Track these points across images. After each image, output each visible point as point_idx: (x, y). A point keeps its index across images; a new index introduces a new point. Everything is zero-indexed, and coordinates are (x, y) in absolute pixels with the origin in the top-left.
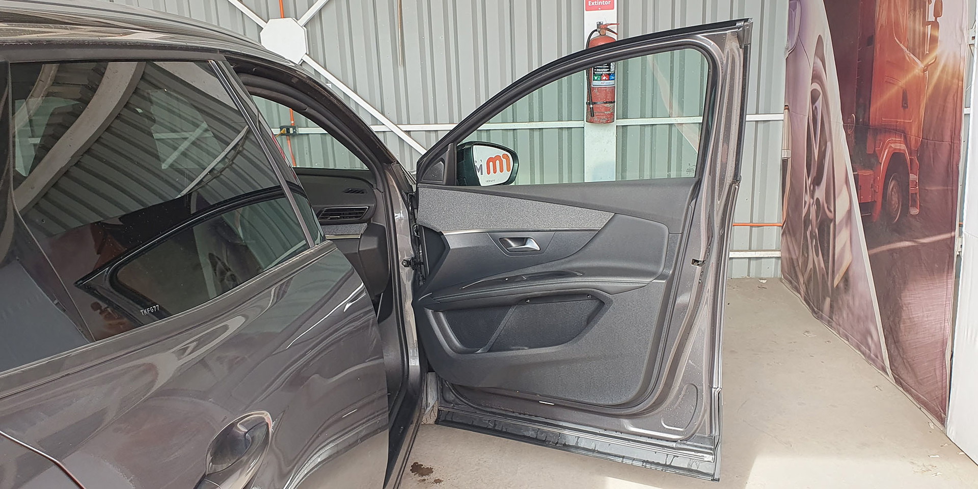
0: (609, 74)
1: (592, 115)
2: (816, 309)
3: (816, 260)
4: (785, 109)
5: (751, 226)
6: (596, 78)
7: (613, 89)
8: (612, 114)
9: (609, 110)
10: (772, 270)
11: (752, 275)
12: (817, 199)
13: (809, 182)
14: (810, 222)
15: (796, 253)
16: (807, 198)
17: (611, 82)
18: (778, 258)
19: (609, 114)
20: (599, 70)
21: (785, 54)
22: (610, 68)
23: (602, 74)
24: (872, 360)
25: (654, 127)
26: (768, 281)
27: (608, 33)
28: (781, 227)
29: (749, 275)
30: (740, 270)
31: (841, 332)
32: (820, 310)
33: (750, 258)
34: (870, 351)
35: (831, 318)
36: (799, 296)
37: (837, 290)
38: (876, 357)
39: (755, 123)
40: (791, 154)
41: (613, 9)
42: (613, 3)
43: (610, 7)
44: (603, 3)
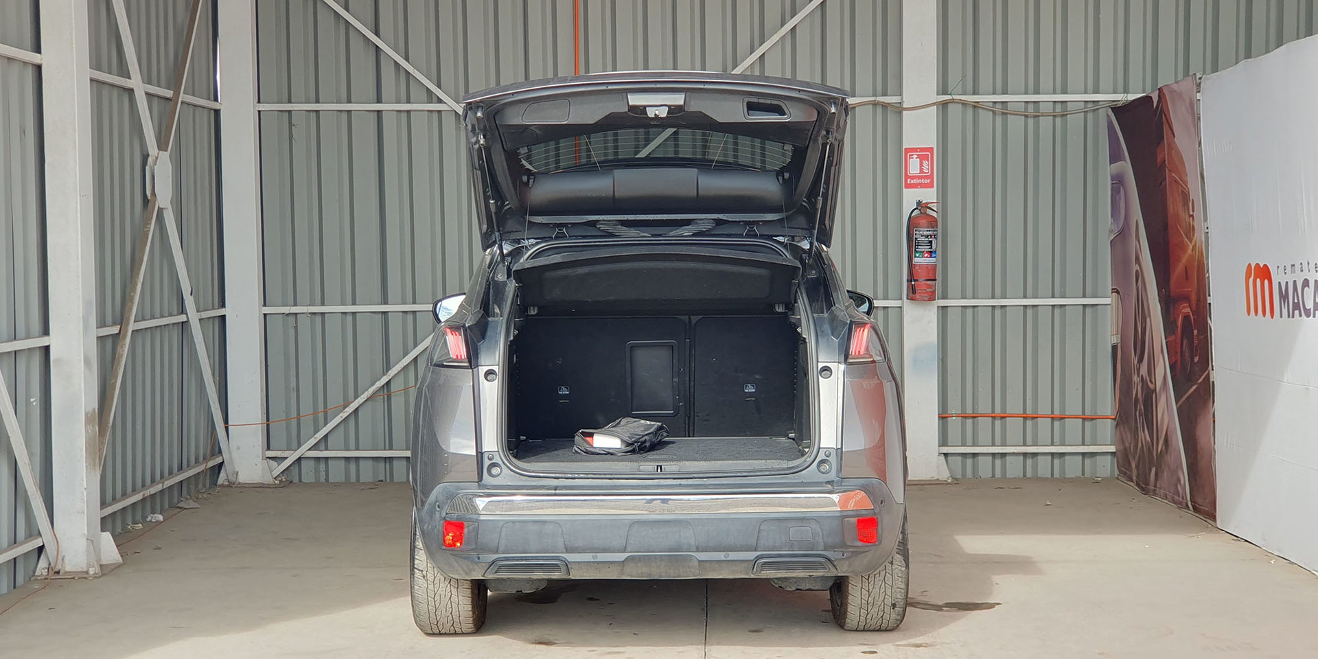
0: (931, 252)
1: (914, 292)
2: (1144, 486)
3: (1144, 436)
4: (1113, 292)
5: (1084, 419)
6: (917, 255)
7: (934, 267)
8: (934, 292)
9: (931, 288)
10: (1108, 468)
11: (1088, 474)
12: (1142, 376)
13: (1136, 362)
14: (1138, 400)
15: (1128, 437)
16: (1135, 378)
17: (933, 260)
18: (1113, 453)
19: (932, 292)
20: (921, 247)
21: (1109, 236)
22: (931, 245)
23: (923, 252)
24: (1181, 503)
25: (976, 309)
26: (1103, 479)
27: (929, 212)
28: (1115, 419)
29: (1083, 474)
30: (1073, 468)
31: (1162, 494)
32: (1147, 484)
33: (1084, 454)
34: (1179, 497)
35: (1155, 486)
36: (1132, 484)
37: (1161, 455)
38: (1183, 498)
39: (1082, 307)
40: (1120, 339)
41: (932, 187)
42: (932, 181)
43: (930, 185)
44: (922, 181)
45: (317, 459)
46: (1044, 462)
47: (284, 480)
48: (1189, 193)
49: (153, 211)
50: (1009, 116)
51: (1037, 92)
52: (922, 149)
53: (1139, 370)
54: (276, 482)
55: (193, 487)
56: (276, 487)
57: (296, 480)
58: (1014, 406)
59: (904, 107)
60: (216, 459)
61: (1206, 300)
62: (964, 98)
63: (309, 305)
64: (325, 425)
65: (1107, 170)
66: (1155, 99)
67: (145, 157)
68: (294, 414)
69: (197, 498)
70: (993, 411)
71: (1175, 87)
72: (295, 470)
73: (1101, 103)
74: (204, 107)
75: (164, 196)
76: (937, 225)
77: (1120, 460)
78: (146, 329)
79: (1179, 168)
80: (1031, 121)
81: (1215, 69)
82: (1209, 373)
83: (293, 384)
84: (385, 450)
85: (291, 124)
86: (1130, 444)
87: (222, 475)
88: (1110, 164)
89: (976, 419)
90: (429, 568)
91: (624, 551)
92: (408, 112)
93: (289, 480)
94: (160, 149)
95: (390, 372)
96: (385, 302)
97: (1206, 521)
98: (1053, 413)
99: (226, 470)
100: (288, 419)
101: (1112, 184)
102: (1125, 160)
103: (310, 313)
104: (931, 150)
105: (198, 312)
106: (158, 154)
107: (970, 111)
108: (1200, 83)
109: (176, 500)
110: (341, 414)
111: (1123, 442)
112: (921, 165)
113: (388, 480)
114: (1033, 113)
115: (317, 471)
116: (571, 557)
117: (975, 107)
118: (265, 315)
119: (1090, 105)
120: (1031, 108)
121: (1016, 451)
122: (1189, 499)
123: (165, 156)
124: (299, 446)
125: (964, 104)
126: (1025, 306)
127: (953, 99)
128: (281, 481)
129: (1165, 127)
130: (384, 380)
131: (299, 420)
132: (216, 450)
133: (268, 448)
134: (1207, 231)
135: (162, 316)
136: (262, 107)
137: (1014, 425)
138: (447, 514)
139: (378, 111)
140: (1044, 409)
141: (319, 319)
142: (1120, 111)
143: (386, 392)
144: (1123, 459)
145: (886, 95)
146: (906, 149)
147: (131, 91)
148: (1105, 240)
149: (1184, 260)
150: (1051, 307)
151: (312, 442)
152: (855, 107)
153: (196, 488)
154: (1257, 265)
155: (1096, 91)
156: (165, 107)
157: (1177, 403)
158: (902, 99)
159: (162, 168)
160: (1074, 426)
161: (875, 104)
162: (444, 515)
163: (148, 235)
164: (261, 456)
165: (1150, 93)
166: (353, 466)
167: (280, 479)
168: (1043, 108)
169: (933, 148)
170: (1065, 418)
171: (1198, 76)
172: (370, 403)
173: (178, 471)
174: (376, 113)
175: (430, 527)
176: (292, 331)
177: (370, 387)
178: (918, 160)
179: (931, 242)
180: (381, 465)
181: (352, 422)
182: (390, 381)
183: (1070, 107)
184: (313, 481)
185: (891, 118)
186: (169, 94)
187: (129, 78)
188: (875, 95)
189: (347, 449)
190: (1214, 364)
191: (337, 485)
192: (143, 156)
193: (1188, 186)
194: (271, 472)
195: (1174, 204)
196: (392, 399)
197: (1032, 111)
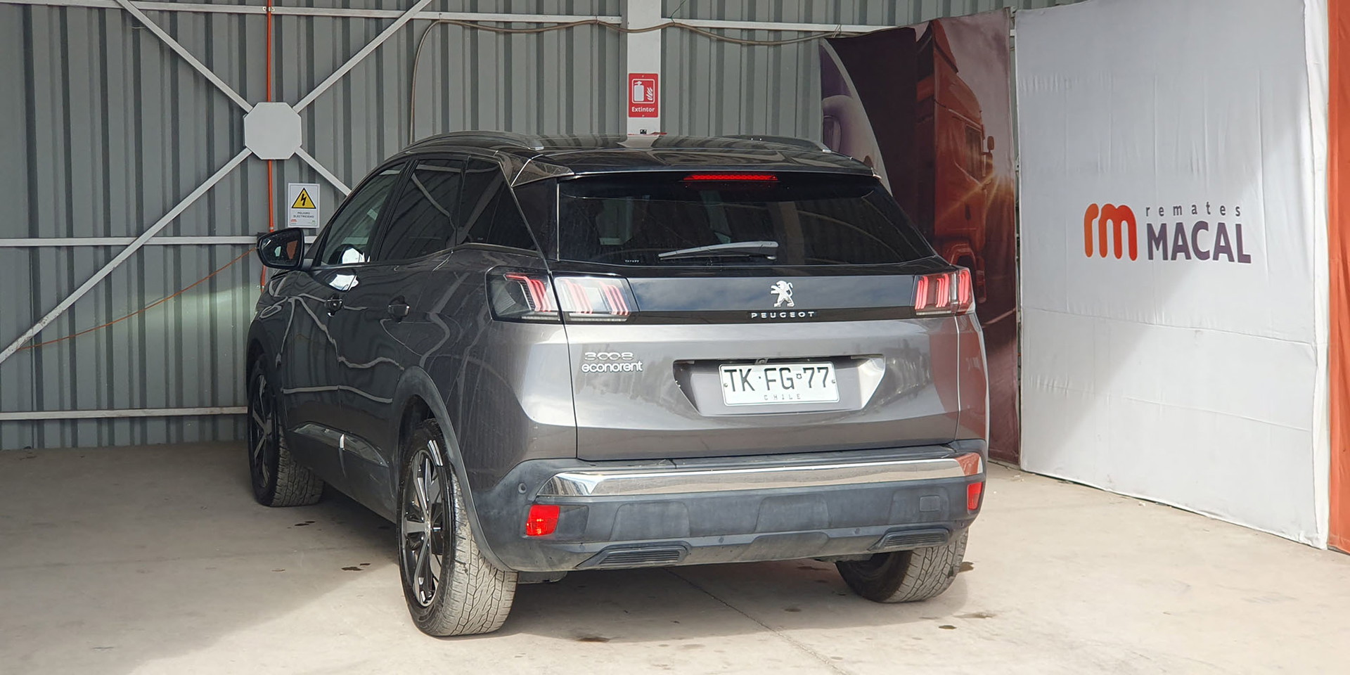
41: (657, 116)
42: (657, 110)
43: (654, 115)
44: (646, 110)
48: (981, 129)
50: (726, 43)
51: (752, 19)
52: (647, 76)
59: (629, 28)
62: (684, 22)
65: (819, 105)
66: (920, 32)
73: (813, 34)
79: (965, 105)
80: (746, 50)
82: (1012, 314)
84: (32, 411)
88: (822, 99)
90: (473, 560)
91: (753, 531)
92: (64, 8)
96: (34, 235)
101: (825, 118)
102: (847, 93)
104: (655, 76)
107: (687, 36)
112: (646, 92)
113: (37, 446)
114: (750, 40)
116: (695, 542)
117: (692, 32)
119: (802, 36)
120: (747, 36)
125: (683, 28)
127: (674, 23)
129: (939, 61)
130: (34, 331)
134: (1017, 169)
138: (538, 496)
139: (25, 5)
142: (842, 43)
143: (33, 344)
145: (604, 15)
146: (630, 74)
152: (572, 27)
154: (1109, 206)
155: (809, 22)
158: (626, 20)
161: (592, 24)
162: (532, 498)
165: (912, 25)
168: (758, 37)
169: (657, 75)
175: (504, 512)
178: (643, 86)
180: (28, 429)
182: (40, 332)
183: (784, 36)
185: (609, 41)
188: (592, 14)
190: (1021, 305)
195: (949, 141)
196: (43, 351)
197: (746, 39)
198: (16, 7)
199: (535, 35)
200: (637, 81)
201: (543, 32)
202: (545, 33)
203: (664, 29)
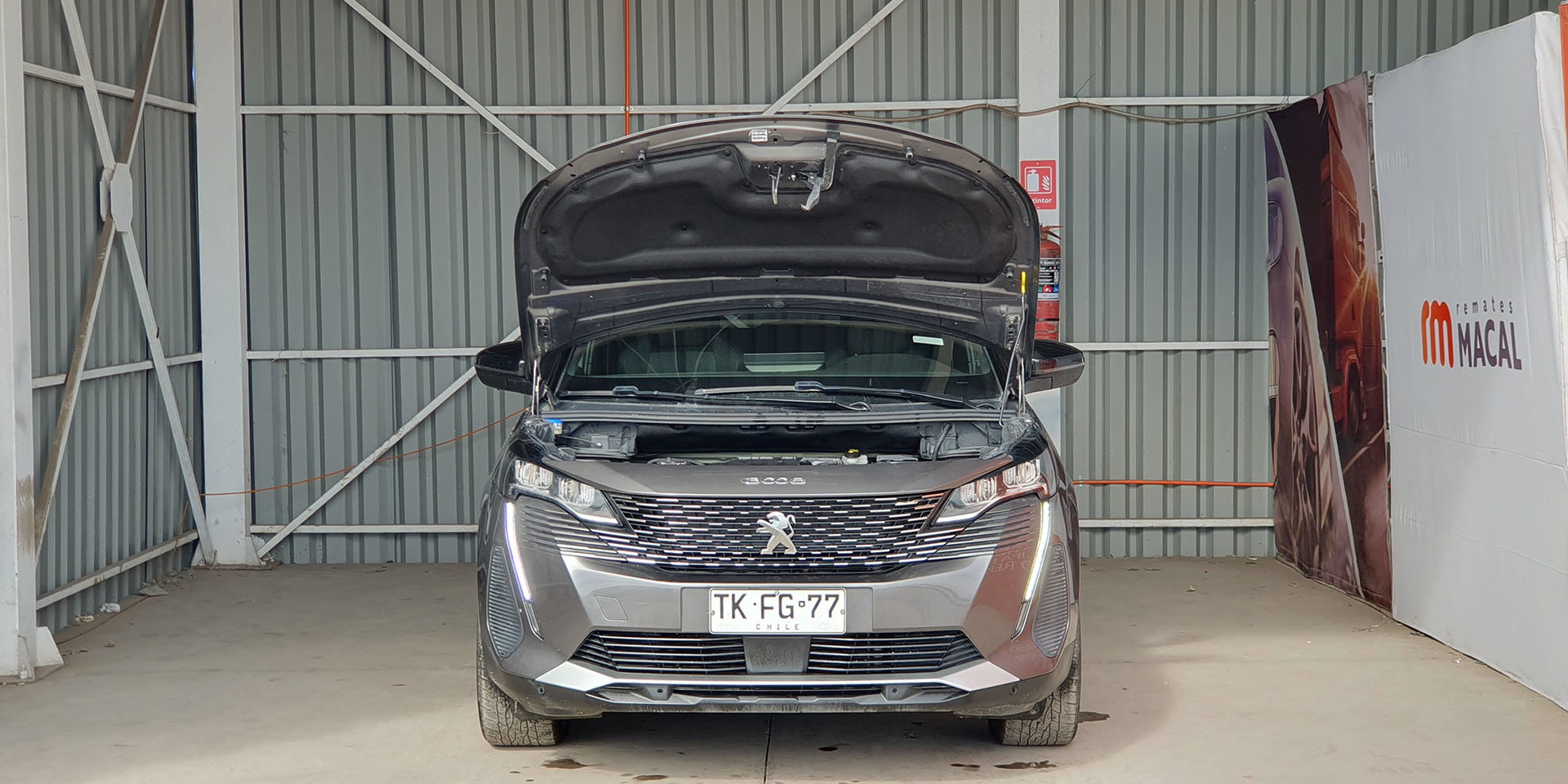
0: (1052, 286)
2: (1307, 568)
3: (1305, 507)
4: (1270, 335)
5: (1236, 487)
6: (1037, 290)
7: (1056, 305)
8: (1056, 335)
9: (1053, 329)
10: (1263, 544)
11: (1240, 553)
12: (1304, 435)
13: (1296, 418)
14: (1299, 464)
15: (1288, 509)
16: (1295, 438)
17: (1055, 295)
18: (1271, 529)
19: (1052, 334)
20: (1042, 280)
21: (1267, 268)
22: (1053, 278)
23: (1043, 286)
24: (1350, 589)
25: (1107, 354)
26: (1260, 559)
27: (1050, 238)
28: (1273, 487)
29: (1235, 553)
30: (1223, 545)
31: (1328, 578)
32: (1311, 565)
33: (1236, 529)
34: (1348, 581)
35: (1320, 568)
36: (1294, 565)
37: (1324, 531)
38: (1352, 583)
39: (1233, 352)
40: (1277, 389)
41: (1055, 208)
42: (1056, 202)
43: (1051, 206)
44: (1042, 201)
45: (312, 535)
46: (1188, 539)
47: (273, 560)
48: (1357, 215)
49: (109, 235)
50: (1146, 122)
51: (1180, 94)
52: (1042, 163)
53: (1299, 429)
54: (262, 563)
55: (160, 570)
56: (261, 569)
57: (287, 560)
58: (1153, 471)
59: (1020, 111)
60: (190, 536)
61: (1380, 343)
62: (1092, 101)
63: (304, 350)
64: (322, 495)
65: (1264, 187)
66: (1320, 102)
67: (99, 171)
68: (285, 481)
69: (165, 583)
70: (1127, 477)
71: (1343, 87)
72: (286, 550)
73: (1257, 107)
74: (175, 110)
75: (123, 215)
76: (1059, 254)
77: (1280, 536)
78: (101, 378)
79: (1347, 186)
80: (1172, 129)
81: (1393, 65)
82: (1383, 433)
83: (284, 445)
84: (395, 524)
85: (281, 132)
86: (1290, 517)
87: (198, 556)
88: (1268, 180)
89: (1107, 486)
92: (424, 116)
93: (277, 562)
94: (117, 159)
95: (401, 429)
96: (396, 346)
97: (1380, 611)
98: (1198, 479)
99: (201, 549)
100: (277, 488)
101: (1269, 204)
102: (1283, 176)
103: (304, 359)
104: (1052, 163)
105: (166, 357)
106: (115, 166)
107: (1099, 117)
108: (1372, 83)
109: (138, 586)
110: (342, 481)
111: (1282, 515)
112: (1042, 182)
113: (399, 561)
114: (1176, 118)
115: (312, 550)
117: (1105, 112)
118: (250, 361)
119: (1243, 110)
120: (1172, 113)
121: (1154, 525)
122: (1359, 584)
123: (124, 169)
124: (291, 520)
125: (1092, 108)
126: (1166, 352)
127: (1079, 103)
128: (268, 562)
129: (1331, 134)
130: (394, 439)
131: (290, 487)
132: (189, 525)
133: (254, 523)
134: (1380, 261)
135: (121, 363)
136: (246, 110)
137: (1153, 494)
139: (387, 115)
140: (1188, 475)
141: (315, 366)
142: (1279, 116)
143: (396, 455)
144: (1283, 534)
145: (999, 98)
146: (1022, 162)
147: (80, 90)
148: (1262, 272)
149: (1351, 296)
150: (1196, 352)
151: (307, 514)
152: (962, 112)
153: (164, 570)
154: (1435, 303)
155: (1251, 93)
156: (124, 111)
157: (1343, 468)
158: (1018, 102)
159: (121, 184)
160: (1224, 495)
161: (986, 108)
163: (102, 264)
164: (244, 532)
165: (1314, 95)
166: (356, 544)
167: (267, 559)
168: (1187, 113)
169: (1054, 161)
170: (1213, 486)
171: (1370, 74)
172: (377, 468)
173: (142, 550)
174: (384, 117)
176: (284, 381)
177: (377, 448)
178: (1038, 175)
179: (1052, 274)
180: (391, 542)
181: (355, 492)
182: (401, 440)
183: (1219, 111)
184: (308, 562)
185: (1005, 125)
186: (130, 93)
187: (78, 73)
188: (985, 97)
189: (349, 523)
190: (1389, 421)
191: (337, 567)
192: (97, 169)
193: (1358, 207)
194: (256, 552)
195: (1340, 229)
196: (404, 463)
197: (1174, 117)
198: (379, 117)
199: (920, 123)
200: (1031, 169)
201: (927, 119)
202: (930, 120)
203: (1068, 110)
